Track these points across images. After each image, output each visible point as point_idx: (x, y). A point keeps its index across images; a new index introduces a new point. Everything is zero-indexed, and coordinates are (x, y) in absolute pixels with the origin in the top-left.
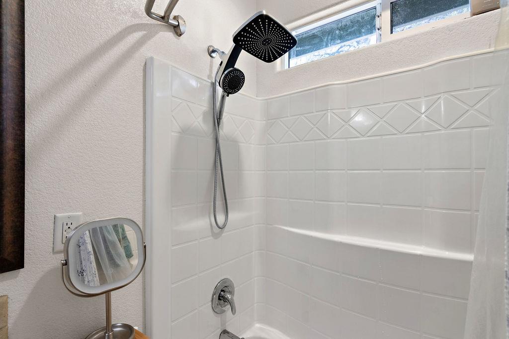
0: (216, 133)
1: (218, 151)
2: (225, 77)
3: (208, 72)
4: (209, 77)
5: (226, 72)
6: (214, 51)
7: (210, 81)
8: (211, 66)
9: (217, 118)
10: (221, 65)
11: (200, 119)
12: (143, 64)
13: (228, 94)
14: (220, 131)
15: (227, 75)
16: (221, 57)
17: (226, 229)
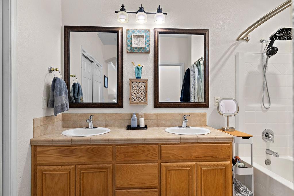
0: (264, 72)
1: (265, 79)
2: (267, 51)
3: (261, 50)
4: (261, 51)
5: (268, 49)
6: (263, 41)
7: (261, 53)
8: (262, 47)
9: (265, 67)
10: (266, 46)
11: (257, 68)
12: (235, 55)
13: (269, 57)
14: (266, 71)
15: (268, 50)
16: (266, 43)
17: (270, 109)
